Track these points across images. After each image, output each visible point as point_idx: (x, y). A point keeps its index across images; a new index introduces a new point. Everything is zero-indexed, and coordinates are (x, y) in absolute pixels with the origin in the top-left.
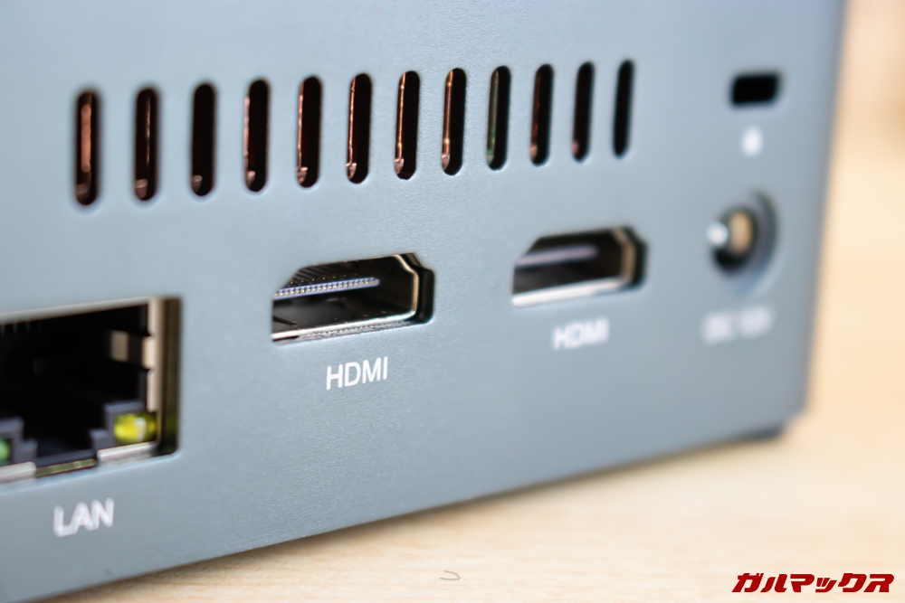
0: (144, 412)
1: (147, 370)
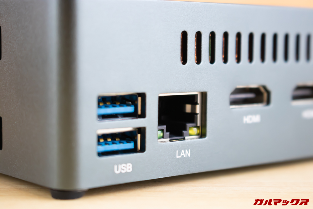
0: (197, 127)
1: (197, 114)
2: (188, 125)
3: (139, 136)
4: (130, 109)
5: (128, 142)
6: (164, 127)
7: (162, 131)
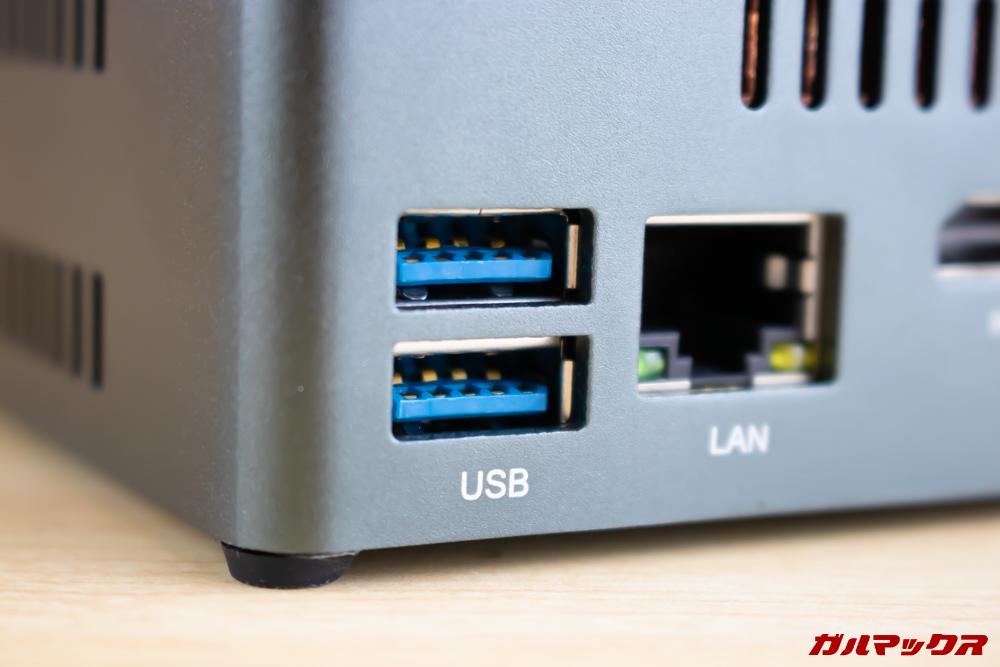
0: (801, 341)
1: (806, 295)
2: (770, 334)
3: (568, 367)
4: (532, 268)
5: (523, 389)
6: (671, 339)
7: (664, 352)
